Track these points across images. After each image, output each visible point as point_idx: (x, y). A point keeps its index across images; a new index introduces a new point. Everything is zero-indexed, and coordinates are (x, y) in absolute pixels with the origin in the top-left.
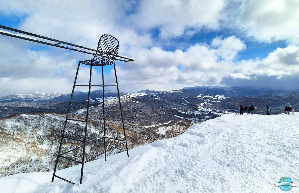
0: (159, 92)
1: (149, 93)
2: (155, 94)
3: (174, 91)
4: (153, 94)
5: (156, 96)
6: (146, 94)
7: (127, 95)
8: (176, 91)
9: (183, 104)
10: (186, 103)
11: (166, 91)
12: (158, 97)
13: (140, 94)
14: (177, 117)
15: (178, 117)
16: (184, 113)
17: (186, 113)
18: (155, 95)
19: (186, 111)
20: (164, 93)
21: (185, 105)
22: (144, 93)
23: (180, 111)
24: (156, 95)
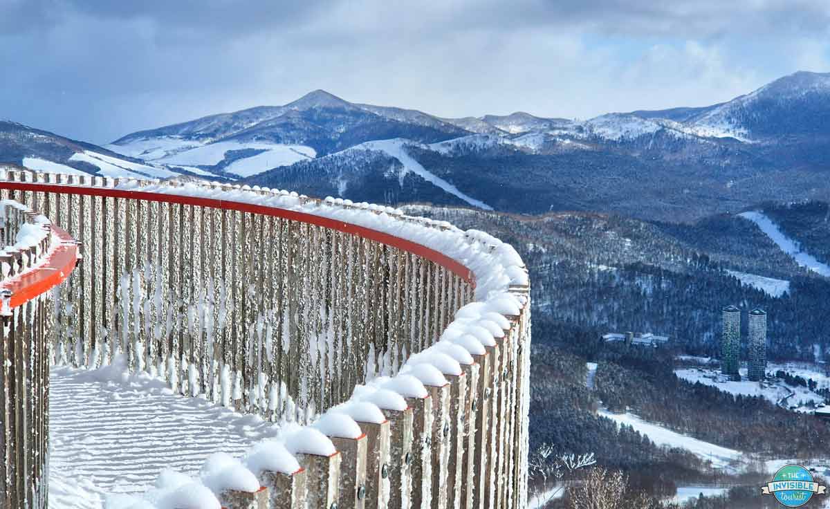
0: (460, 132)
1: (347, 141)
2: (413, 152)
3: (651, 127)
4: (391, 147)
5: (427, 176)
6: (311, 153)
7: (77, 157)
8: (676, 114)
9: (745, 279)
10: (778, 266)
11: (551, 123)
12: (449, 188)
13: (236, 146)
14: (646, 444)
15: (660, 436)
16: (746, 389)
17: (772, 395)
18: (410, 166)
19: (772, 369)
20: (518, 144)
21: (759, 298)
22: (278, 140)
23: (699, 366)
24: (428, 160)
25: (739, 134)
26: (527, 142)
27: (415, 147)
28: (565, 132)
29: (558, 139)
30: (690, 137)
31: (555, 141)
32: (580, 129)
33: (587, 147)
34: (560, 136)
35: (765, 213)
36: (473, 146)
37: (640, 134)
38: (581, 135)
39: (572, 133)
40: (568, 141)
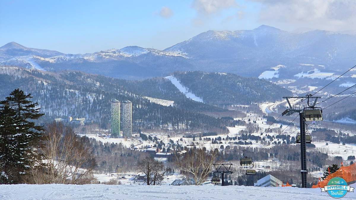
25: (184, 55)
26: (90, 57)
27: (38, 59)
28: (108, 54)
29: (103, 56)
30: (161, 55)
31: (102, 57)
32: (114, 52)
33: (116, 59)
34: (105, 55)
35: (175, 76)
36: (65, 58)
37: (140, 54)
38: (115, 55)
39: (111, 54)
40: (108, 57)
